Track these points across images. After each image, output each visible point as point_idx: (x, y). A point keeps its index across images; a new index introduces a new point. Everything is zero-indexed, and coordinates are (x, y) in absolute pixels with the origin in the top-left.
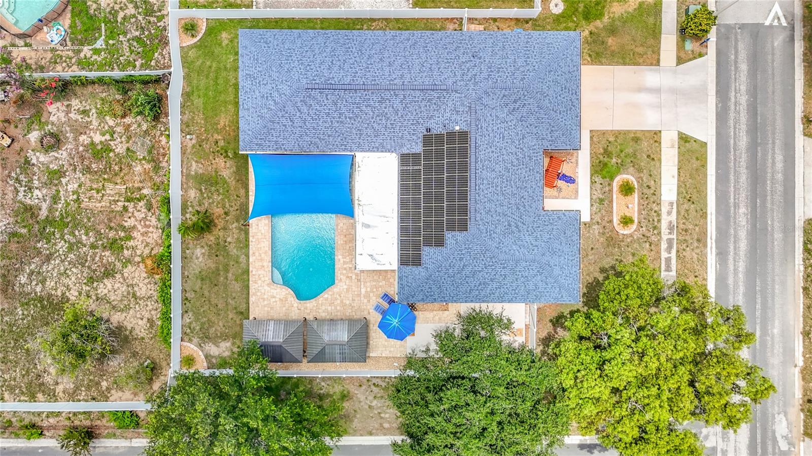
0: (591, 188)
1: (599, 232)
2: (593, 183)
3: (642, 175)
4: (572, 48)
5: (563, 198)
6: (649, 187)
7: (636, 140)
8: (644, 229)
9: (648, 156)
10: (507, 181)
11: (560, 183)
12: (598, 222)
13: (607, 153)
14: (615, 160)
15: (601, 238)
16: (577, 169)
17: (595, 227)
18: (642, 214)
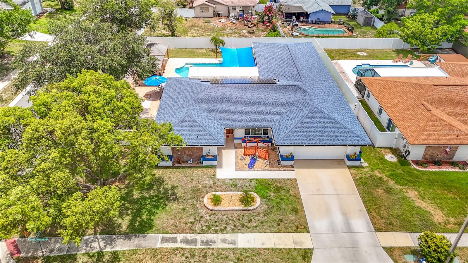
0: (245, 179)
1: (206, 184)
2: (251, 180)
3: (261, 216)
4: (356, 138)
5: (236, 162)
6: (250, 221)
7: (295, 211)
8: (208, 218)
9: (281, 220)
10: (246, 104)
11: (248, 159)
12: (215, 183)
13: (278, 190)
14: (273, 194)
15: (200, 186)
16: (261, 170)
17: (211, 182)
18: (223, 216)
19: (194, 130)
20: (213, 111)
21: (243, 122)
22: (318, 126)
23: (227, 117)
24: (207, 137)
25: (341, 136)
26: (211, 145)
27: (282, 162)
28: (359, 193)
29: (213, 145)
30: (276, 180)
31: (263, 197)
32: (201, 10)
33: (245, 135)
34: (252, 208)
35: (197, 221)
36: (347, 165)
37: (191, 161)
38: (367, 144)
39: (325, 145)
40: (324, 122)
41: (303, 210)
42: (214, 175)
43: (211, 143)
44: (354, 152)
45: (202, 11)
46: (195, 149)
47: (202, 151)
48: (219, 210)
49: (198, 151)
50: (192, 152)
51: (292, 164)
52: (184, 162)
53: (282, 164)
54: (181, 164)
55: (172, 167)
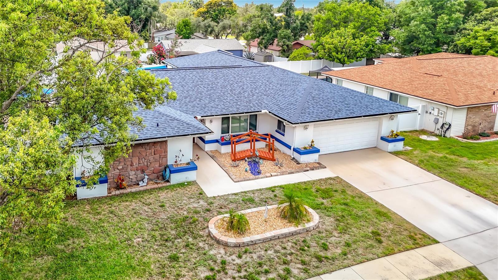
0: (261, 190)
1: (195, 207)
2: (272, 189)
3: (336, 234)
5: (226, 171)
6: (325, 247)
8: (239, 261)
9: (377, 234)
10: (212, 87)
11: (245, 165)
12: (212, 203)
13: (326, 193)
14: (325, 201)
15: (185, 213)
16: (275, 174)
17: (203, 203)
18: (266, 250)
24: (175, 124)
25: (372, 105)
26: (189, 135)
27: (304, 159)
28: (441, 178)
30: (313, 182)
31: (315, 208)
33: (222, 134)
34: (313, 224)
35: (219, 272)
36: (389, 151)
37: (146, 180)
38: (410, 110)
39: (361, 117)
43: (186, 132)
44: (391, 130)
46: (153, 154)
47: (166, 156)
48: (252, 242)
49: (157, 156)
50: (146, 161)
51: (316, 160)
52: (130, 186)
53: (302, 162)
54: (124, 188)
55: (107, 196)
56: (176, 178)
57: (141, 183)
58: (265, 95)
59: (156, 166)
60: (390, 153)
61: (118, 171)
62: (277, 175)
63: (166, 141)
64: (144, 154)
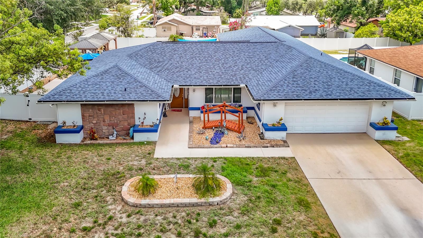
0: (205, 158)
1: (133, 165)
2: (215, 160)
3: (236, 214)
5: (190, 137)
6: (213, 224)
7: (304, 205)
8: (124, 220)
10: (206, 60)
11: (210, 133)
12: (150, 164)
13: (264, 172)
14: (255, 179)
15: (122, 168)
16: (232, 145)
17: (143, 162)
18: (156, 215)
19: (121, 82)
20: (157, 67)
21: (202, 78)
22: (319, 77)
23: (178, 74)
24: (142, 90)
25: (359, 88)
26: (147, 101)
27: (269, 135)
28: (416, 177)
29: (150, 101)
30: (260, 159)
31: (236, 183)
32: (163, 30)
33: (206, 102)
34: (217, 199)
35: (100, 225)
36: (376, 139)
37: (115, 135)
38: (406, 98)
39: (337, 99)
40: (327, 72)
41: (318, 203)
42: (149, 154)
43: (146, 98)
44: (383, 117)
45: (165, 31)
46: (122, 114)
47: (133, 117)
48: (149, 205)
49: (125, 116)
50: (116, 119)
51: (283, 138)
52: (102, 138)
53: (267, 137)
54: (96, 139)
55: (80, 144)
56: (139, 137)
57: (111, 137)
58: (254, 70)
59: (125, 124)
60: (375, 140)
61: (93, 125)
62: (233, 147)
63: (133, 104)
64: (114, 113)
